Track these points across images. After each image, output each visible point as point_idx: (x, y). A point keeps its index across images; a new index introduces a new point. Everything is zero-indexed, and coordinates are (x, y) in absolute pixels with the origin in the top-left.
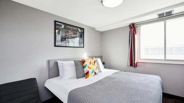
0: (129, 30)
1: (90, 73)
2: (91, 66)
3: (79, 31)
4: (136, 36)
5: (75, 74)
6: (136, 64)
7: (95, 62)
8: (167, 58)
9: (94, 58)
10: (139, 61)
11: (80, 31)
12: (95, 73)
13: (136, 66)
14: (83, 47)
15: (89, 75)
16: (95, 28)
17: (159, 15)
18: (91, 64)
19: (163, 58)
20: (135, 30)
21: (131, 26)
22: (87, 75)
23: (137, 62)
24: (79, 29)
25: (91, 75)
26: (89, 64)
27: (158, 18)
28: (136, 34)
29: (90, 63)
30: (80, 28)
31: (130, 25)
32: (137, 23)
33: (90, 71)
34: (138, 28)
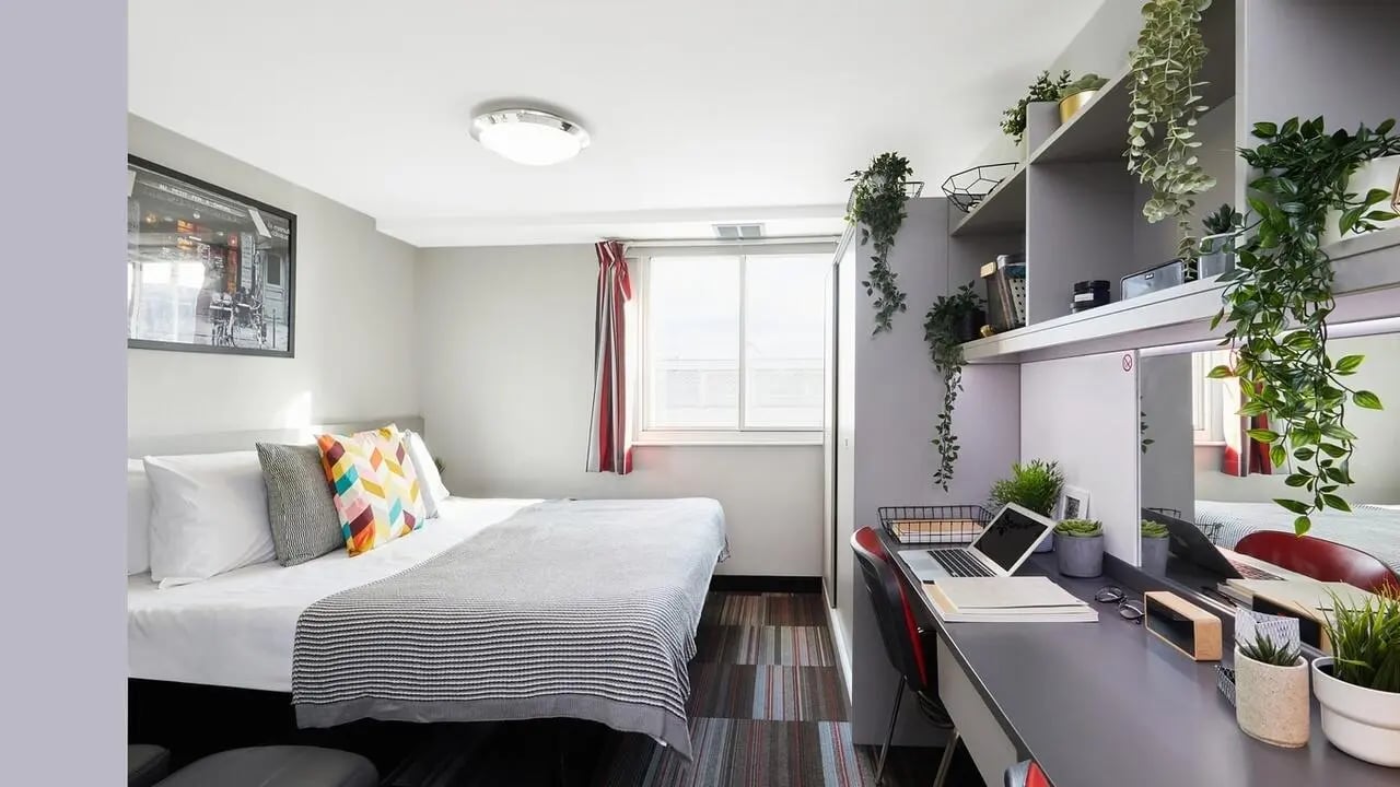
0: (595, 269)
1: (379, 523)
2: (383, 475)
3: (252, 228)
4: (629, 306)
5: (266, 537)
6: (630, 455)
7: (400, 454)
8: (748, 424)
9: (393, 428)
10: (644, 440)
11: (263, 231)
12: (410, 522)
13: (630, 469)
14: (290, 352)
15: (371, 533)
16: (372, 221)
17: (721, 229)
18: (383, 465)
19: (735, 424)
20: (626, 276)
21: (604, 249)
22: (361, 535)
23: (636, 443)
24: (255, 215)
25: (385, 530)
26: (369, 466)
27: (718, 239)
28: (629, 297)
29: (376, 459)
30: (262, 207)
31: (602, 244)
32: (634, 240)
33: (380, 508)
34: (641, 267)
